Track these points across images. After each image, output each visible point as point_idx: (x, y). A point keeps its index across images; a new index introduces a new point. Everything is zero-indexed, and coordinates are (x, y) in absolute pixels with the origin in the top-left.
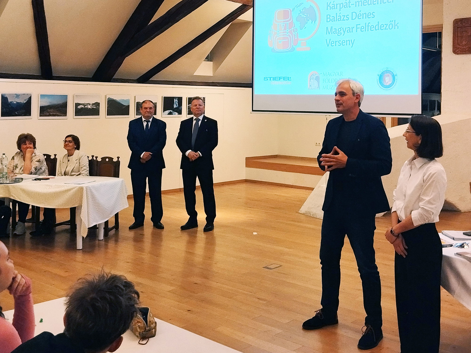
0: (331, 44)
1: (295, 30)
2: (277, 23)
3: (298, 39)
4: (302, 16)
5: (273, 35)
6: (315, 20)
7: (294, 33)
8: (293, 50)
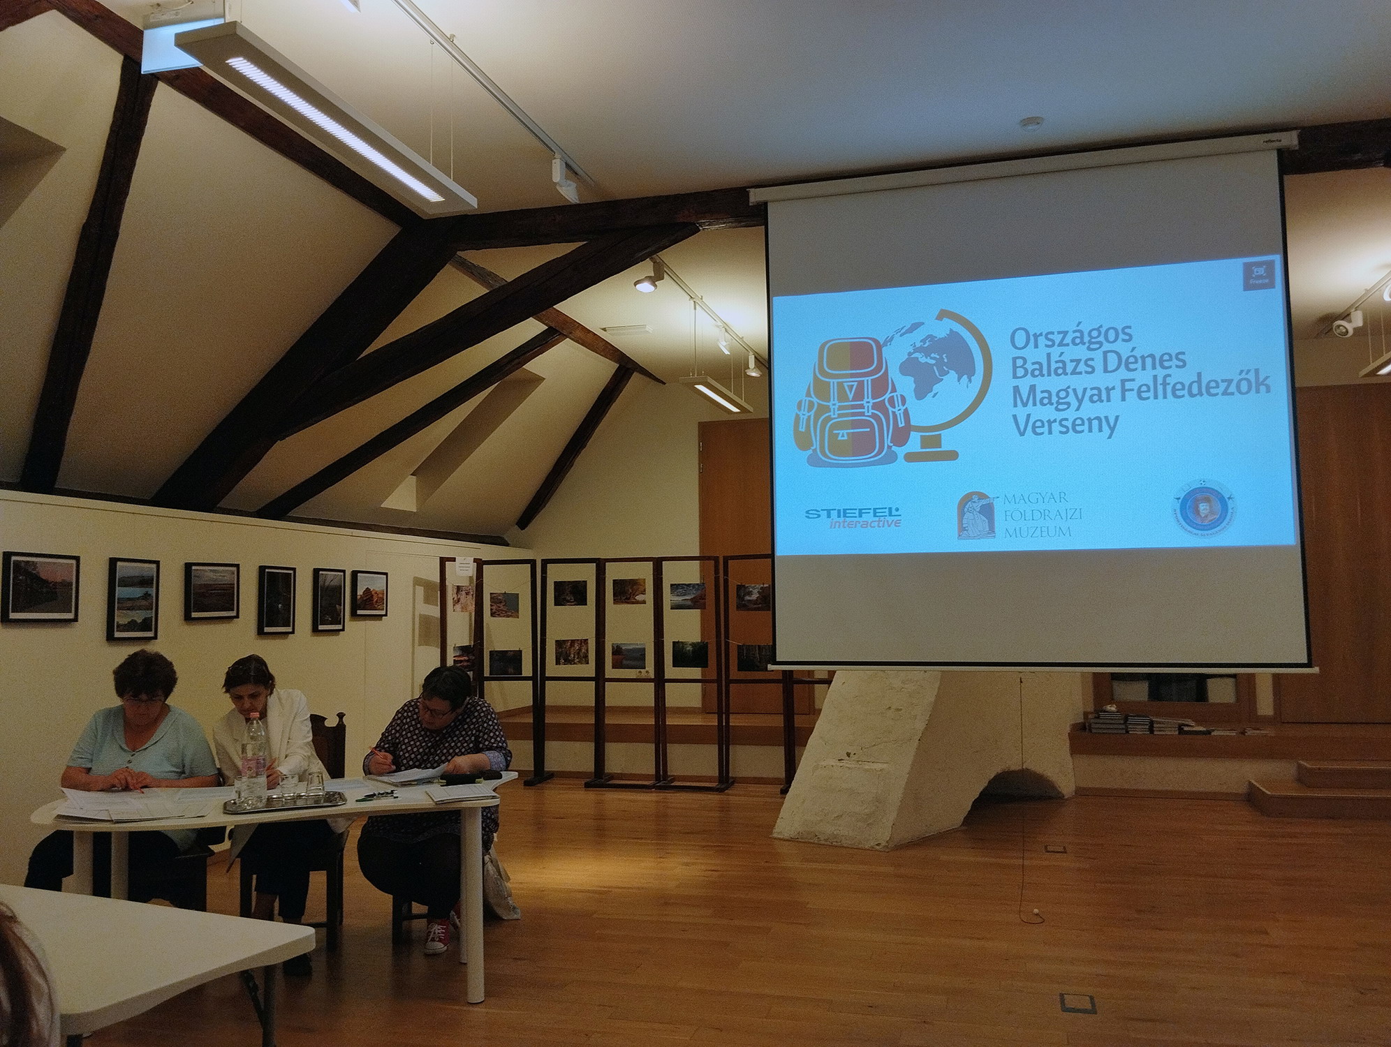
1: (898, 401)
2: (827, 380)
3: (908, 428)
4: (923, 360)
5: (812, 413)
6: (971, 372)
7: (894, 410)
8: (892, 458)
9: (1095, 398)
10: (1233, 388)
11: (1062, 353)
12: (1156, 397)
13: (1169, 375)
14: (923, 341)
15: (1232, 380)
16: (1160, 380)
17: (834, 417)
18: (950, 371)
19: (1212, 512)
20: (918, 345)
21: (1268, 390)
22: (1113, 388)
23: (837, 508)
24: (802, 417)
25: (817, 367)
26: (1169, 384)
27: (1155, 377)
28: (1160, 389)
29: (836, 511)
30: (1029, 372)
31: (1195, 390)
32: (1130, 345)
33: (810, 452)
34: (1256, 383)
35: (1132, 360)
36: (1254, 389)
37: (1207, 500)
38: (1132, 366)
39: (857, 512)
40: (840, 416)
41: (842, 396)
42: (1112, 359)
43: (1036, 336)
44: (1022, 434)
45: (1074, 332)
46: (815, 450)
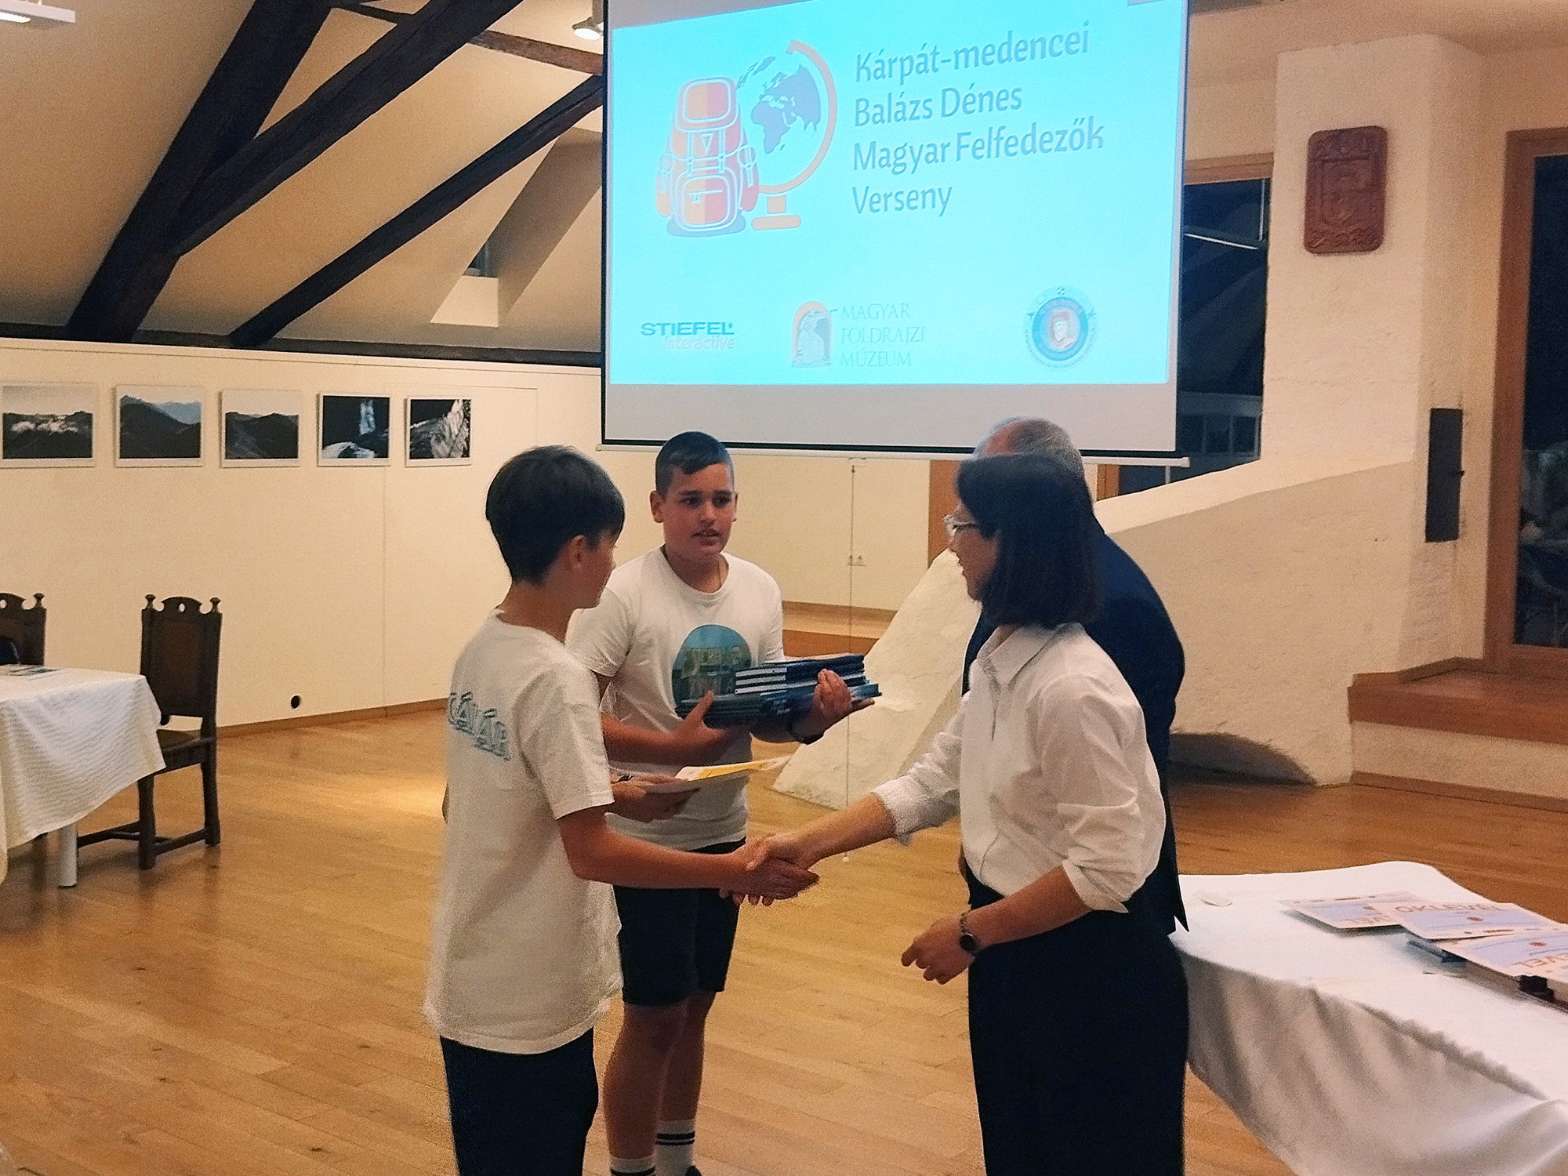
0: (872, 202)
1: (748, 155)
2: (685, 132)
3: (757, 190)
4: (773, 104)
5: (671, 171)
6: (817, 120)
7: (744, 166)
8: (740, 225)
12: (989, 155)
14: (774, 80)
15: (1066, 132)
18: (798, 117)
25: (676, 116)
28: (992, 145)
31: (1028, 147)
33: (670, 218)
38: (970, 108)
41: (699, 150)
44: (860, 210)
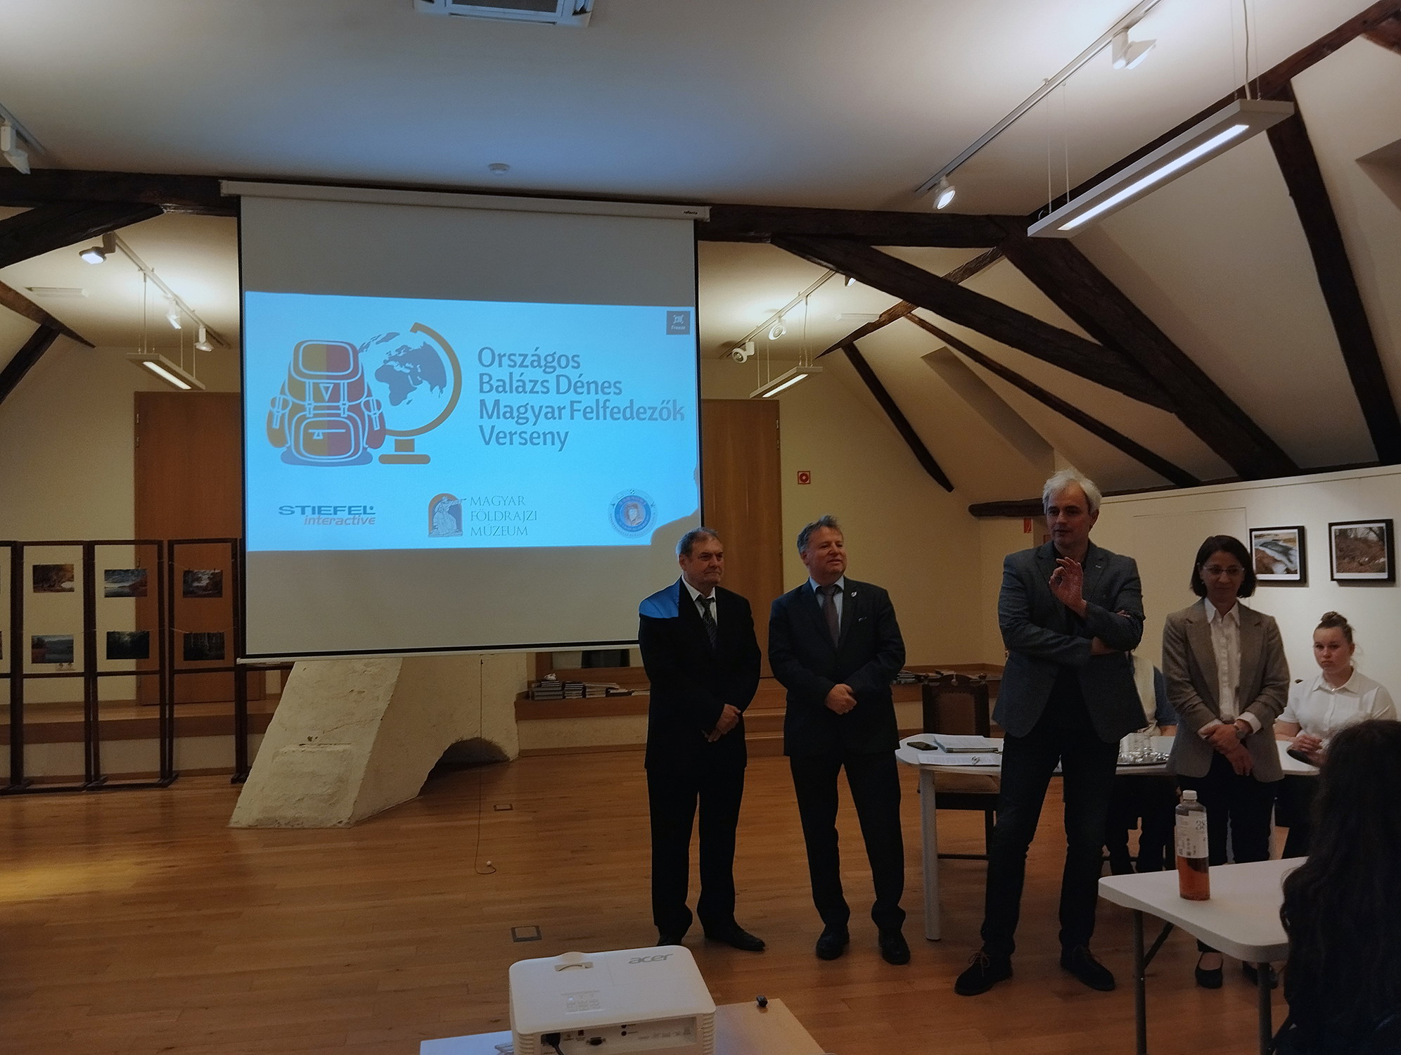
1: (373, 405)
2: (303, 380)
3: (384, 432)
4: (398, 368)
5: (287, 411)
6: (443, 385)
7: (370, 414)
8: (366, 459)
9: (549, 415)
10: (656, 415)
11: (522, 374)
12: (598, 418)
13: (609, 401)
14: (399, 351)
15: (656, 408)
16: (601, 405)
17: (309, 416)
18: (424, 381)
19: (638, 517)
20: (394, 354)
21: (682, 419)
22: (564, 408)
23: (312, 506)
24: (275, 412)
25: (292, 366)
26: (608, 407)
27: (597, 401)
28: (600, 411)
29: (310, 508)
30: (495, 387)
31: (628, 415)
32: (578, 372)
33: (284, 449)
34: (674, 411)
35: (579, 384)
36: (672, 417)
37: (636, 507)
38: (579, 390)
39: (332, 509)
40: (316, 416)
41: (318, 397)
42: (563, 381)
43: (501, 356)
44: (487, 443)
45: (533, 355)
46: (289, 448)
